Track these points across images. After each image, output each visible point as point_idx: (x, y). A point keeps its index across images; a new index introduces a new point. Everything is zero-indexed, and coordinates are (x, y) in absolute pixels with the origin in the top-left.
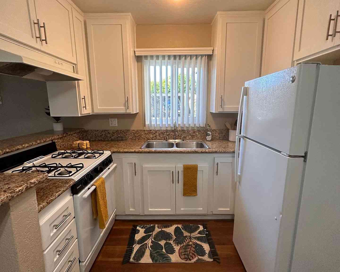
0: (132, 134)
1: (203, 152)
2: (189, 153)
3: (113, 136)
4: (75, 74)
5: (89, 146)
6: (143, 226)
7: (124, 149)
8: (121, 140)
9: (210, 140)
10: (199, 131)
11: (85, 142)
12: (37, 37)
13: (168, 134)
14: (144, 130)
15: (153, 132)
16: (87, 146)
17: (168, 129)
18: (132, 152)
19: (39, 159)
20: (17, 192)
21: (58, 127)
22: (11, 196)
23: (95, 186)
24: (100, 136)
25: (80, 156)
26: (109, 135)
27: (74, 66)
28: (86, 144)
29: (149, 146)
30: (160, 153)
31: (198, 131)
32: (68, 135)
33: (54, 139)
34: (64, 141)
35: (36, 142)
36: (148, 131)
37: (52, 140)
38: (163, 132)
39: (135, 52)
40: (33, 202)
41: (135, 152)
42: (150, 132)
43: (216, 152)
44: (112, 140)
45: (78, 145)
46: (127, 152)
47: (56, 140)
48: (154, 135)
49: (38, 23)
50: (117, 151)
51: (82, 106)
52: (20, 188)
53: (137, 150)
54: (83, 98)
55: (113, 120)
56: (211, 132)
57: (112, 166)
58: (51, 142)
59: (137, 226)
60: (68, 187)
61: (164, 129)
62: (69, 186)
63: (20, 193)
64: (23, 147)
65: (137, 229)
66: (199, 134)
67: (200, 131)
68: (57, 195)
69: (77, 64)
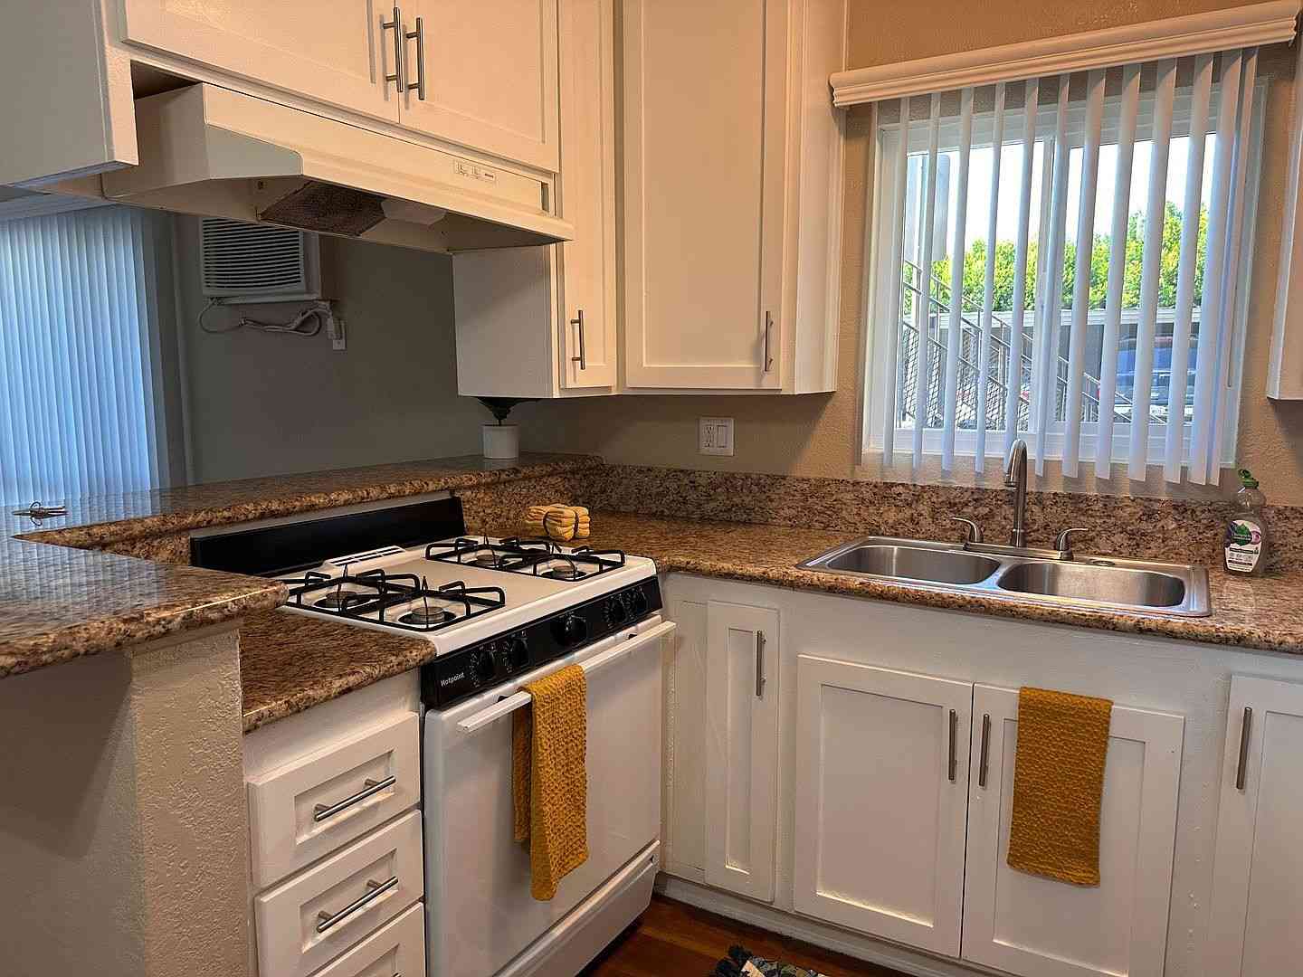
0: (794, 496)
1: (1150, 630)
2: (1056, 621)
3: (709, 498)
4: (550, 220)
5: (584, 530)
6: (775, 967)
7: (723, 559)
8: (744, 523)
9: (1250, 569)
10: (1180, 508)
11: (569, 511)
12: (388, 79)
13: (984, 510)
14: (856, 483)
15: (899, 494)
16: (576, 529)
17: (987, 485)
18: (751, 579)
19: (380, 556)
20: (148, 623)
21: (500, 445)
22: (122, 632)
23: (530, 695)
24: (658, 494)
25: (525, 567)
26: (692, 496)
27: (550, 182)
28: (574, 520)
29: (859, 561)
30: (888, 599)
31: (1175, 507)
32: (520, 476)
33: (458, 488)
34: (502, 502)
35: (383, 489)
36: (875, 487)
37: (452, 492)
38: (957, 500)
39: (832, 90)
40: (224, 682)
41: (764, 580)
42: (885, 492)
43: (1240, 642)
44: (705, 520)
45: (545, 521)
46: (729, 576)
47: (469, 493)
48: (908, 512)
49: (395, 25)
50: (688, 563)
51: (569, 355)
52: (166, 614)
53: (774, 573)
54: (576, 322)
55: (715, 423)
56: (1265, 523)
57: (650, 629)
58: (446, 496)
59: (746, 957)
60: (393, 666)
61: (965, 486)
62: (399, 664)
63: (159, 629)
64: (330, 500)
65: (743, 970)
66: (1180, 527)
67: (1186, 510)
68: (338, 685)
69: (558, 171)
